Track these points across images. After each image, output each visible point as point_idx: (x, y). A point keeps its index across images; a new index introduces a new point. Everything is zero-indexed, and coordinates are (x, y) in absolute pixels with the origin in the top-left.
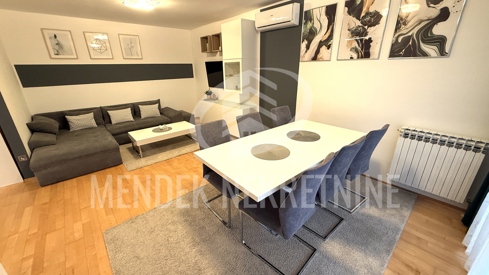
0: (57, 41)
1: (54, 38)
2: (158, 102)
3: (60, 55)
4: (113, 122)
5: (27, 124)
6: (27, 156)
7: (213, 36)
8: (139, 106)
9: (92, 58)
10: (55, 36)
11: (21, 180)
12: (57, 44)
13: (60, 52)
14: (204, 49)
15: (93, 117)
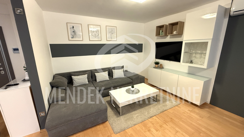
0: (74, 30)
1: (72, 28)
2: (123, 67)
3: (74, 38)
4: (98, 81)
5: (50, 83)
6: (45, 112)
7: (169, 24)
8: (113, 70)
9: (90, 40)
10: (73, 27)
11: (39, 130)
12: (73, 32)
13: (74, 37)
14: (158, 34)
15: (87, 77)
